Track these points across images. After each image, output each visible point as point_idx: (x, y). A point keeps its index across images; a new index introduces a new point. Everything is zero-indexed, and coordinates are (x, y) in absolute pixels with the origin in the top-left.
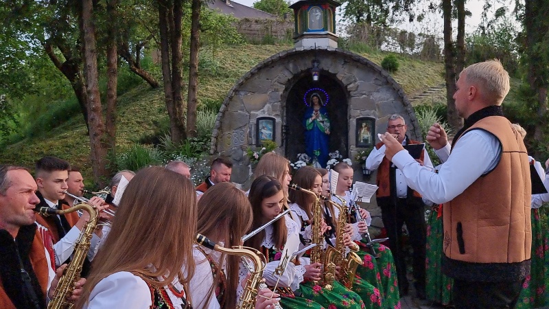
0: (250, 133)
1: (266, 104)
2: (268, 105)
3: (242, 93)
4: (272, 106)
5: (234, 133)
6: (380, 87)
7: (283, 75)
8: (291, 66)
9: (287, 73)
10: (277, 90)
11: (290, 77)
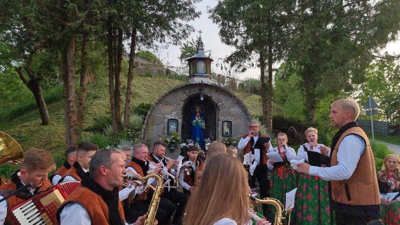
0: (164, 127)
1: (173, 111)
2: (174, 112)
3: (160, 105)
4: (177, 113)
5: (155, 127)
6: (235, 105)
7: (183, 96)
8: (187, 91)
9: (185, 95)
10: (179, 104)
11: (187, 97)
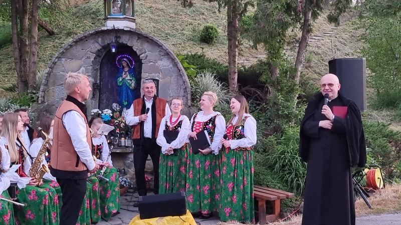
2: (83, 68)
3: (63, 59)
4: (86, 69)
5: (57, 89)
6: (163, 57)
8: (100, 40)
9: (97, 45)
10: (89, 58)
11: (99, 48)
